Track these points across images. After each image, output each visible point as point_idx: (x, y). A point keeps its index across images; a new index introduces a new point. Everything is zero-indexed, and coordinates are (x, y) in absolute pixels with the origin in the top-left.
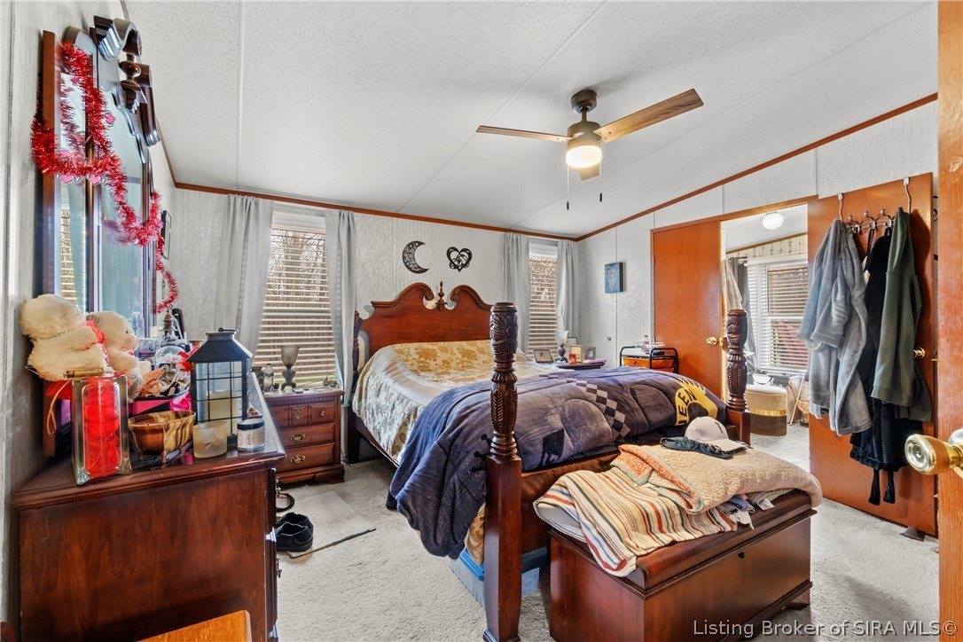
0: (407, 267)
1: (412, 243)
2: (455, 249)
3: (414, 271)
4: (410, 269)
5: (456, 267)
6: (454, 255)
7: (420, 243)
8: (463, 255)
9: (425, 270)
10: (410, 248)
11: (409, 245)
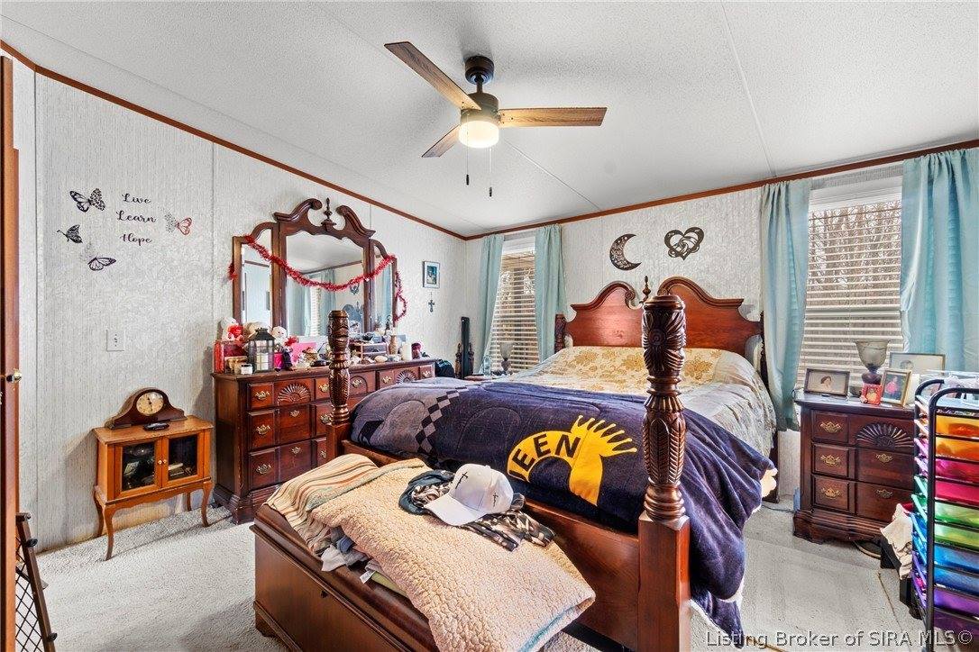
0: (615, 265)
1: (620, 239)
2: (677, 232)
3: (623, 269)
4: (618, 267)
5: (678, 254)
6: (675, 240)
7: (630, 236)
8: (689, 238)
9: (637, 265)
10: (618, 244)
11: (616, 242)
